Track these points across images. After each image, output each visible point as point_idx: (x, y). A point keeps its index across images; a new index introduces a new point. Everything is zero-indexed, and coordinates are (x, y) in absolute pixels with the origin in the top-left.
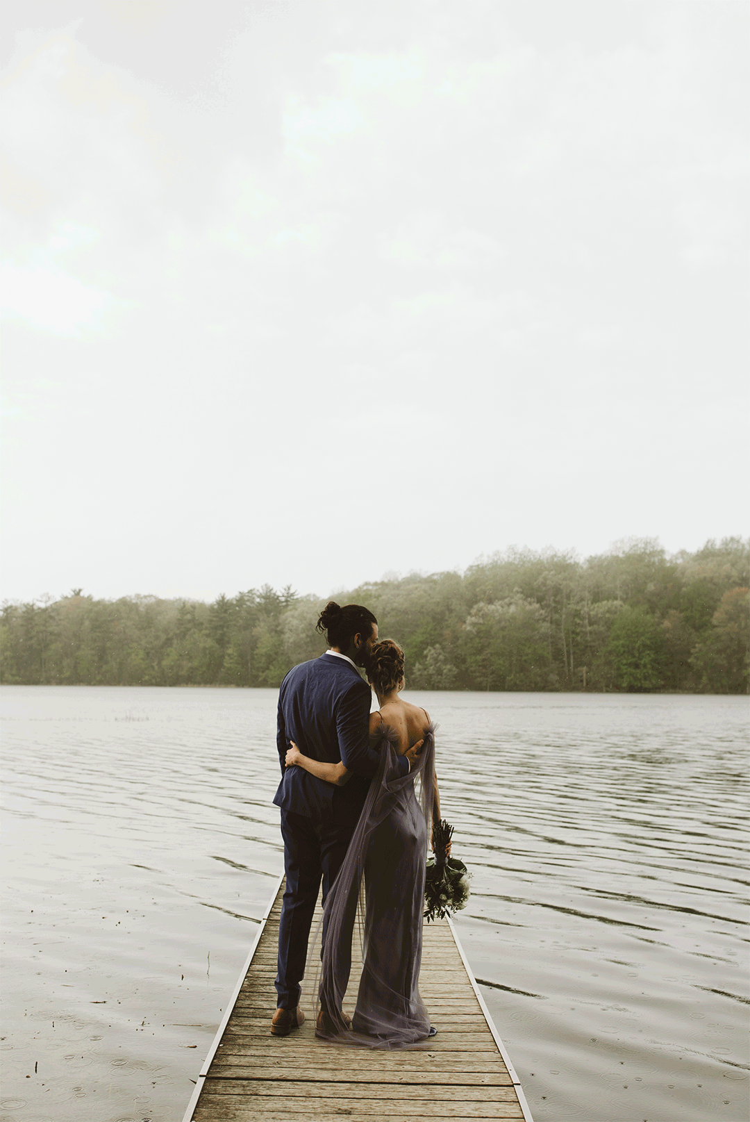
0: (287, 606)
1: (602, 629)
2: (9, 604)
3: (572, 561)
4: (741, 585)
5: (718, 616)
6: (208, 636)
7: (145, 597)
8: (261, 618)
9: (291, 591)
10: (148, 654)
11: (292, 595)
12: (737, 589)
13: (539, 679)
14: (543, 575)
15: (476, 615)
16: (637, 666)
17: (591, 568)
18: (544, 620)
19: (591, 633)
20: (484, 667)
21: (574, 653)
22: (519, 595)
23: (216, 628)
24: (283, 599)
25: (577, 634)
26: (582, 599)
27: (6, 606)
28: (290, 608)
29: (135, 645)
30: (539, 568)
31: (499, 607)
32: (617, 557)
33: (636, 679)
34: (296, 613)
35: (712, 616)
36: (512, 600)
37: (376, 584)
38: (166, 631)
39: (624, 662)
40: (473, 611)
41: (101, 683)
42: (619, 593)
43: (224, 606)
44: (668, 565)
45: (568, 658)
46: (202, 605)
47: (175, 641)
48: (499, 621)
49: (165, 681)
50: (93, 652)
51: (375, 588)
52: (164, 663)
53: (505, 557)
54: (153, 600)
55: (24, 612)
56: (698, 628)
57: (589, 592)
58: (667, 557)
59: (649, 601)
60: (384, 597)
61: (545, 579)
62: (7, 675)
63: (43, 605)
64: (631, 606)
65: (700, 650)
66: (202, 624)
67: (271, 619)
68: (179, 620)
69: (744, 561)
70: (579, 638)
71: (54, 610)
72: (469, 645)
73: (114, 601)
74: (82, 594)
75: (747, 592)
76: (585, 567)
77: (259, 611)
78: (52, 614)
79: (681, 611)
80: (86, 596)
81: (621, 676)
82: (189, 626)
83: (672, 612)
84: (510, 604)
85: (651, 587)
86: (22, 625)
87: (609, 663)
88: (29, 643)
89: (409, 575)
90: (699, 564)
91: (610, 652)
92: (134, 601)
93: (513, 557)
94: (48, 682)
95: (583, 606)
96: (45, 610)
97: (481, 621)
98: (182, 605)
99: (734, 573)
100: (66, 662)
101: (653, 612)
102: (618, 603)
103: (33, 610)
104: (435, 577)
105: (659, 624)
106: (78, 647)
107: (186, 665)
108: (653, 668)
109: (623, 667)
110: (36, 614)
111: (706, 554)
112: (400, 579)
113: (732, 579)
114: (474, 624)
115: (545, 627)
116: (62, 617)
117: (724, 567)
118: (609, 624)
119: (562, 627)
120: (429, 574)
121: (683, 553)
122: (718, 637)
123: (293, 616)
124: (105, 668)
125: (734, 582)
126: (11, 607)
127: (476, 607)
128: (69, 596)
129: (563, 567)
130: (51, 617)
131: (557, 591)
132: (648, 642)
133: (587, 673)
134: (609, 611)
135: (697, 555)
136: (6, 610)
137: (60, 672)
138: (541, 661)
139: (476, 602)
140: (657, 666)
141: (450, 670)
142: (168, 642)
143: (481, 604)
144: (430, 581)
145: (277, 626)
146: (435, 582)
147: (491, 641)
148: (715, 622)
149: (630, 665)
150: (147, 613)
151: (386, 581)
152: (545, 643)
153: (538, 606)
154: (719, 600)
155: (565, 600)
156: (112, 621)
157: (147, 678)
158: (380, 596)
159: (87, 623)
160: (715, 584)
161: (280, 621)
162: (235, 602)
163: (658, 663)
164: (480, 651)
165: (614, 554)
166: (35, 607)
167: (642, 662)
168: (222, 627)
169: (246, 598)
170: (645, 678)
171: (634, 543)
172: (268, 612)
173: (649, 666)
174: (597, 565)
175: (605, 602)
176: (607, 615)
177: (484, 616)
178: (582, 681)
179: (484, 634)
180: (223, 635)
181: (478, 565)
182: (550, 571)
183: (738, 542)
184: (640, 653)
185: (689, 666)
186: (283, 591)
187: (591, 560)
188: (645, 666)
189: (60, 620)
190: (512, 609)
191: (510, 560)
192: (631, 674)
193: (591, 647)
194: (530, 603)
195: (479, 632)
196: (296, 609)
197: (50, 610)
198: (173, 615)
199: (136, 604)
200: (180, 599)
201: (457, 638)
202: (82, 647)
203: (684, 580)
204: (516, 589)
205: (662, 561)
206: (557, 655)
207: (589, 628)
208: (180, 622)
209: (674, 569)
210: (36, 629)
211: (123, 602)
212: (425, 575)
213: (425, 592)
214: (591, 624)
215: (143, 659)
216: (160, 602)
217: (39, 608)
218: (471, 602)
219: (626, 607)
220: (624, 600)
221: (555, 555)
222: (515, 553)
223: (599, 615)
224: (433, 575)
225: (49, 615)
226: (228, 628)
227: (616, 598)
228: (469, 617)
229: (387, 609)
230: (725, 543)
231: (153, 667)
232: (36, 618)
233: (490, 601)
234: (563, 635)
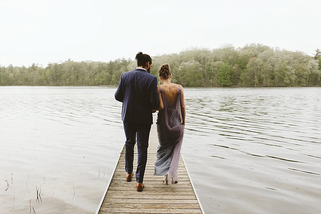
0: (129, 63)
1: (216, 69)
2: (50, 63)
3: (208, 50)
4: (255, 57)
5: (248, 65)
6: (107, 72)
7: (89, 61)
8: (122, 67)
9: (130, 59)
10: (90, 77)
11: (131, 60)
12: (254, 58)
13: (199, 83)
14: (201, 54)
15: (182, 65)
16: (226, 79)
17: (214, 52)
18: (201, 67)
19: (213, 70)
20: (184, 80)
21: (209, 76)
22: (194, 60)
23: (109, 69)
24: (128, 61)
25: (210, 71)
26: (211, 61)
27: (49, 64)
28: (130, 64)
29: (87, 74)
30: (200, 52)
31: (188, 63)
32: (221, 49)
33: (225, 83)
34: (132, 65)
35: (246, 65)
36: (192, 61)
37: (154, 57)
38: (95, 70)
39: (222, 78)
40: (181, 64)
41: (77, 85)
42: (221, 59)
43: (111, 64)
44: (235, 51)
45: (207, 77)
46: (105, 63)
47: (98, 73)
48: (188, 67)
49: (95, 85)
50: (75, 76)
51: (154, 58)
52: (95, 79)
53: (190, 49)
54: (91, 62)
55: (54, 65)
56: (243, 69)
57: (213, 59)
58: (235, 49)
59: (229, 61)
60: (156, 61)
61: (201, 55)
62: (51, 83)
63: (60, 64)
64: (225, 63)
65: (243, 75)
66: (105, 68)
67: (125, 67)
68: (99, 67)
69: (256, 50)
70: (210, 72)
71: (63, 65)
72: (180, 74)
73: (80, 62)
74: (70, 60)
75: (256, 59)
76: (212, 52)
77: (122, 65)
78: (63, 66)
79: (238, 64)
80: (72, 61)
81: (221, 82)
82: (102, 69)
83: (236, 64)
84: (191, 62)
85: (230, 57)
86: (54, 69)
87: (218, 78)
88: (56, 74)
89: (163, 54)
90: (244, 51)
91: (219, 75)
92: (86, 62)
93: (192, 49)
94: (62, 85)
95: (211, 63)
96: (60, 65)
97: (183, 67)
98: (99, 63)
99: (253, 53)
100: (67, 79)
101: (231, 64)
102: (221, 62)
103: (57, 65)
104: (170, 55)
105: (232, 68)
106: (70, 75)
107: (101, 80)
108: (230, 80)
109: (222, 80)
110: (58, 66)
111: (246, 48)
112: (161, 56)
113: (252, 55)
114: (181, 68)
115: (201, 69)
116: (65, 67)
117: (250, 52)
118: (218, 68)
119: (206, 69)
120: (169, 54)
121: (239, 48)
122: (248, 71)
123: (131, 66)
124: (78, 81)
125: (253, 56)
126: (50, 64)
127: (182, 63)
128: (67, 61)
129: (206, 52)
130: (62, 67)
131: (204, 59)
132: (229, 73)
133: (212, 81)
134: (218, 64)
135: (243, 48)
136: (49, 65)
137: (66, 82)
138: (199, 78)
139: (182, 62)
140: (231, 79)
141: (175, 81)
142: (96, 73)
143: (183, 62)
144: (169, 56)
145: (126, 69)
146: (170, 56)
147: (186, 73)
148: (247, 67)
149: (224, 79)
150: (90, 65)
151: (157, 56)
152: (201, 73)
153: (199, 63)
154: (249, 61)
155: (206, 61)
156: (80, 68)
157: (90, 83)
158: (155, 60)
159: (73, 68)
160: (247, 56)
161: (127, 68)
162: (114, 62)
163: (231, 78)
164: (183, 76)
165: (220, 48)
166: (57, 64)
167: (227, 78)
168: (111, 69)
169: (117, 61)
170: (228, 83)
171: (226, 45)
172: (124, 65)
173: (229, 79)
174: (216, 51)
175: (217, 62)
176: (218, 65)
177: (184, 66)
178: (211, 83)
179: (184, 71)
180: (111, 71)
181: (182, 52)
182: (202, 53)
183: (254, 44)
184: (227, 76)
185: (240, 79)
186: (128, 59)
187: (214, 50)
188: (228, 79)
189: (65, 68)
190: (192, 64)
191: (192, 50)
192: (224, 81)
193: (213, 74)
194: (197, 62)
195: (183, 70)
196: (131, 64)
197: (62, 65)
198: (97, 66)
199: (86, 63)
200: (99, 62)
201: (176, 72)
202: (72, 75)
203: (239, 55)
204: (193, 58)
205: (234, 50)
206: (204, 76)
207: (213, 69)
208: (99, 68)
209: (237, 52)
210: (58, 70)
211: (82, 62)
212: (168, 55)
213: (168, 59)
214: (213, 68)
215: (89, 78)
216: (93, 62)
217: (59, 64)
218: (180, 62)
219: (223, 63)
220: (223, 61)
221: (204, 49)
222: (193, 48)
223: (216, 65)
224: (170, 54)
225: (61, 66)
226: (112, 69)
227: (220, 61)
228: (180, 66)
229: (157, 64)
230: (251, 45)
231: (92, 81)
232: (58, 67)
233: (186, 62)
234: (206, 71)
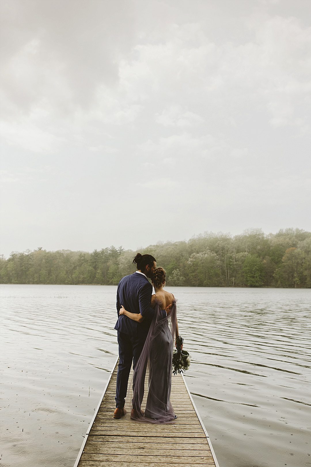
0: (120, 254)
1: (240, 263)
2: (14, 253)
3: (229, 237)
4: (293, 247)
5: (284, 258)
6: (90, 265)
7: (66, 250)
8: (110, 259)
9: (122, 249)
10: (67, 272)
11: (122, 250)
12: (291, 248)
13: (216, 282)
14: (218, 243)
15: (192, 258)
16: (253, 277)
17: (236, 240)
18: (218, 260)
19: (236, 265)
20: (195, 277)
21: (230, 272)
22: (209, 250)
23: (93, 263)
24: (119, 252)
25: (231, 265)
26: (233, 252)
27: (13, 254)
28: (121, 255)
29: (62, 269)
30: (216, 240)
31: (201, 255)
32: (246, 236)
33: (253, 282)
34: (124, 257)
35: (282, 258)
36: (206, 252)
37: (154, 246)
38: (74, 263)
39: (249, 276)
40: (191, 256)
41: (48, 283)
42: (247, 250)
43: (96, 254)
44: (265, 239)
45: (227, 274)
46: (88, 254)
47: (77, 267)
48: (201, 260)
49: (74, 283)
50: (46, 272)
51: (154, 247)
52: (73, 276)
53: (203, 236)
54: (69, 252)
55: (20, 256)
56: (277, 263)
57: (235, 249)
58: (265, 236)
59: (258, 252)
60: (157, 251)
61: (219, 244)
62: (13, 281)
63: (27, 254)
64: (251, 254)
65: (277, 271)
66: (88, 261)
67: (114, 259)
68: (79, 259)
69: (294, 237)
70: (231, 267)
71: (31, 255)
72: (190, 269)
73: (54, 252)
74: (42, 249)
75: (295, 249)
76: (234, 240)
77: (110, 256)
78: (31, 257)
79: (270, 257)
80: (43, 250)
81: (247, 281)
82: (83, 262)
83: (267, 257)
84: (205, 253)
85: (259, 247)
86: (19, 261)
87: (243, 276)
88: (22, 268)
89: (167, 243)
90: (277, 239)
91: (243, 272)
92: (62, 252)
93: (206, 236)
94: (29, 283)
95: (233, 254)
96: (28, 256)
97: (194, 260)
98: (80, 254)
99: (290, 242)
100: (36, 275)
101: (260, 257)
102: (246, 253)
103: (23, 255)
104: (177, 243)
105: (262, 261)
106: (40, 270)
107: (82, 276)
108: (260, 278)
109: (248, 278)
110: (24, 257)
111: (279, 235)
112: (163, 244)
113: (290, 244)
114: (191, 261)
115: (219, 263)
116: (34, 258)
117: (287, 240)
118: (243, 262)
119: (225, 262)
120: (174, 242)
121: (271, 234)
122: (284, 266)
123: (123, 258)
124: (51, 277)
125: (290, 245)
126: (15, 254)
127: (192, 254)
128: (37, 250)
129: (225, 240)
130: (30, 258)
131: (223, 249)
132: (258, 268)
133: (234, 280)
134: (243, 256)
135: (276, 235)
136: (13, 255)
137: (34, 279)
138: (217, 275)
139: (192, 253)
140: (261, 277)
141: (182, 279)
142: (75, 268)
143: (194, 254)
144: (175, 245)
145: (116, 262)
146: (176, 245)
147: (198, 268)
148: (283, 260)
149: (251, 277)
150: (67, 256)
151: (158, 245)
152: (219, 268)
153: (216, 254)
154: (285, 252)
155: (226, 252)
156: (54, 260)
157: (67, 281)
158: (156, 250)
159: (44, 261)
160: (283, 246)
161: (118, 260)
162: (100, 253)
163: (261, 276)
164: (193, 272)
165: (245, 235)
166: (24, 255)
167: (255, 276)
168: (96, 262)
169: (105, 251)
170: (257, 282)
171: (252, 230)
172: (113, 256)
173: (258, 277)
174: (238, 239)
175: (241, 253)
176: (242, 258)
177: (195, 258)
178: (233, 283)
179: (195, 265)
180: (96, 265)
181: (193, 239)
182: (220, 241)
183: (292, 230)
184: (255, 272)
185: (273, 277)
186: (119, 248)
187: (236, 237)
188: (256, 277)
189: (34, 259)
190: (206, 255)
191: (205, 237)
192: (251, 281)
193: (236, 270)
194: (213, 254)
195: (193, 264)
196: (124, 256)
197: (29, 256)
198: (76, 258)
199: (62, 254)
200: (80, 251)
201: (185, 267)
202: (42, 269)
203: (271, 245)
204: (208, 248)
205: (263, 237)
206: (223, 273)
207: (235, 263)
208: (79, 260)
209: (267, 240)
210: (24, 263)
211: (58, 252)
212: (173, 243)
213: (173, 249)
214: (236, 261)
215: (65, 274)
216: (72, 253)
217: (26, 255)
218: (190, 253)
219: (249, 255)
220: (249, 252)
221: (222, 235)
222: (207, 234)
223: (239, 258)
224: (176, 242)
225: (29, 257)
226: (97, 262)
227: (246, 252)
228: (190, 259)
229: (158, 255)
230: (287, 230)
231: (69, 277)
232: (24, 258)
233: (198, 253)
234: (225, 265)
